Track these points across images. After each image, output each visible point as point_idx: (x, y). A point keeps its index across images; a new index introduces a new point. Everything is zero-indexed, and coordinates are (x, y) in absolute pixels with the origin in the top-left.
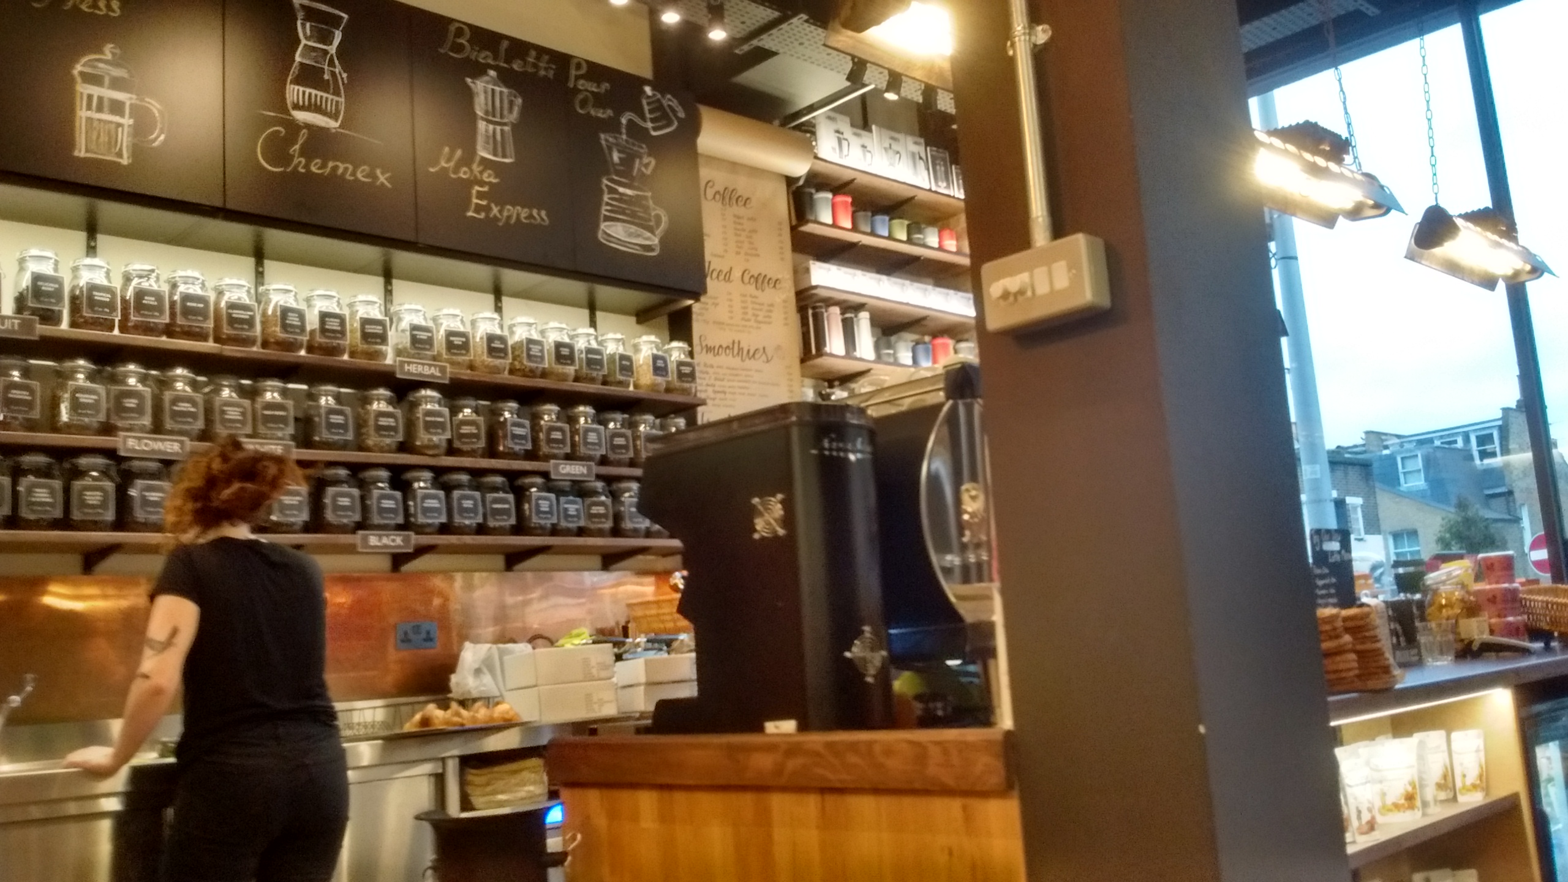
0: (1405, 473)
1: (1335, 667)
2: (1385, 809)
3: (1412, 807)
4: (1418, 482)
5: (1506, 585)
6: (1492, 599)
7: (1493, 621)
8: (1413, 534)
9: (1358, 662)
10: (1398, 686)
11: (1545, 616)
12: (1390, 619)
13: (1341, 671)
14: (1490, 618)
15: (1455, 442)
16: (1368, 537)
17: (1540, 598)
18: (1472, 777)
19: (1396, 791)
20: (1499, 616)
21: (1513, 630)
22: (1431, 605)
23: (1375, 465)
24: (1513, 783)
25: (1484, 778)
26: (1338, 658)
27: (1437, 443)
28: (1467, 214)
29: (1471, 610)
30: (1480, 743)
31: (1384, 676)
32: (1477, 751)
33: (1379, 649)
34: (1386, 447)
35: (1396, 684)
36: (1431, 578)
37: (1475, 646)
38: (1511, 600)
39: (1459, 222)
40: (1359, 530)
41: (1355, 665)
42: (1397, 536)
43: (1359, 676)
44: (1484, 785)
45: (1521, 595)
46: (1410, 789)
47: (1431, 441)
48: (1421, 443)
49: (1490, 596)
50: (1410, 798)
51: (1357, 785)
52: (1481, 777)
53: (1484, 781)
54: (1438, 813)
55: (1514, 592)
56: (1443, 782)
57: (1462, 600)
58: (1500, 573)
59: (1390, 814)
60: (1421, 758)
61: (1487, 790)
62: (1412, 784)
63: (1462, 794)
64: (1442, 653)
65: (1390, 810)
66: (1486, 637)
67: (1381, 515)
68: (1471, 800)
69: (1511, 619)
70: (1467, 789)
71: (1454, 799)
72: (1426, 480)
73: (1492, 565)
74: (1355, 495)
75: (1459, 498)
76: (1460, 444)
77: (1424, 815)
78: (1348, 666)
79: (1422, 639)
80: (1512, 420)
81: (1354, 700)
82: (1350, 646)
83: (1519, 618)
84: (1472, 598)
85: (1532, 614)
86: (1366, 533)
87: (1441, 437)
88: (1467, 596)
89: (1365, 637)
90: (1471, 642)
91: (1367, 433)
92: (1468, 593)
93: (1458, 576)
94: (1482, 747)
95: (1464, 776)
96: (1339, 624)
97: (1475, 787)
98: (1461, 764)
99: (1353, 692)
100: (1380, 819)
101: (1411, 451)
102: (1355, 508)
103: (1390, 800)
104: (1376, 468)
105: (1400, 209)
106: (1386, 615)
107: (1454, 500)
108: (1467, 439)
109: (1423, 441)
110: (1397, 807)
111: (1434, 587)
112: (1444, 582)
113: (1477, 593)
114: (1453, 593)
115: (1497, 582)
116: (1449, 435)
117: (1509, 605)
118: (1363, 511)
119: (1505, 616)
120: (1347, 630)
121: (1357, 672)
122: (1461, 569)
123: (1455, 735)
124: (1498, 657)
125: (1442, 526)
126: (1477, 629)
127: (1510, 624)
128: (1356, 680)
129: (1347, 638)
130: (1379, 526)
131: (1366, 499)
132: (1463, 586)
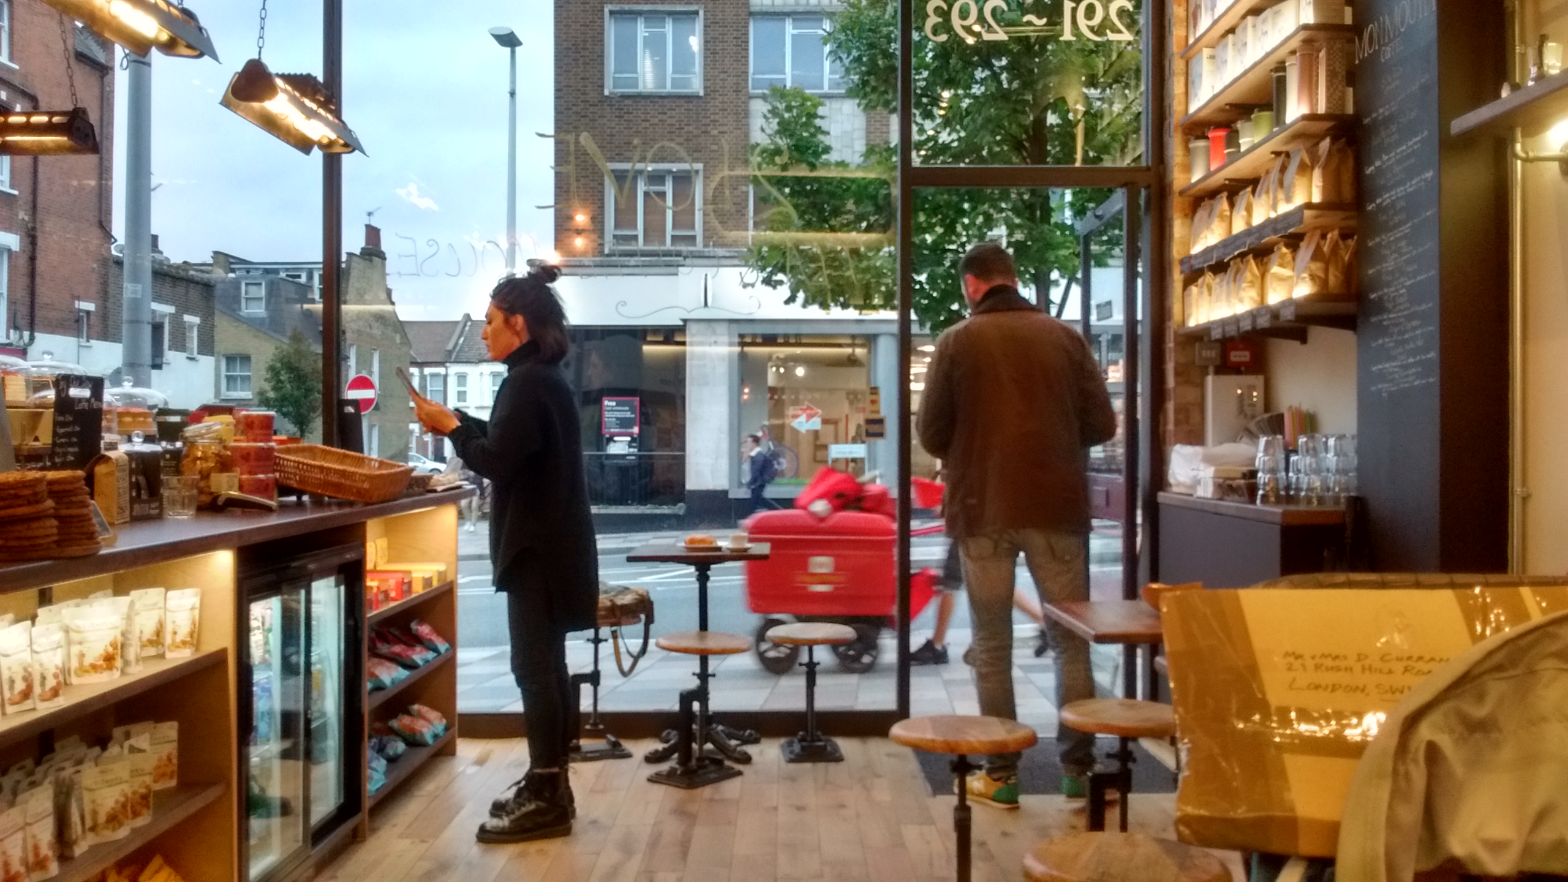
0: (247, 299)
1: (30, 533)
2: (82, 670)
3: (110, 668)
4: (259, 310)
5: (261, 444)
6: (245, 456)
7: (244, 477)
8: (246, 359)
9: (58, 527)
10: (103, 552)
11: (295, 474)
12: (132, 472)
13: (37, 537)
14: (242, 474)
15: (299, 277)
16: (200, 357)
17: (292, 458)
18: (184, 631)
19: (95, 650)
20: (250, 473)
21: (262, 488)
22: (187, 456)
23: (219, 286)
24: (222, 638)
25: (195, 636)
26: (35, 525)
27: (283, 275)
28: (289, 75)
29: (224, 465)
30: (196, 601)
31: (86, 542)
32: (193, 609)
33: (87, 515)
34: (233, 271)
35: (99, 549)
36: (191, 430)
37: (220, 502)
38: (266, 458)
39: (279, 82)
40: (192, 349)
41: (55, 531)
42: (230, 359)
43: (58, 543)
44: (195, 642)
45: (276, 454)
46: (110, 650)
47: (277, 271)
48: (267, 271)
49: (245, 452)
50: (109, 659)
51: (46, 651)
52: (191, 635)
53: (195, 637)
54: (139, 672)
55: (271, 450)
56: (155, 638)
57: (218, 455)
58: (257, 432)
59: (87, 675)
60: (129, 618)
61: (197, 647)
62: (114, 645)
63: (170, 651)
64: (183, 506)
65: (87, 671)
66: (234, 493)
67: (216, 338)
68: (179, 657)
69: (261, 476)
70: (176, 646)
71: (162, 656)
72: (267, 309)
73: (253, 422)
74: (193, 313)
75: (295, 329)
76: (303, 279)
77: (123, 673)
78: (49, 532)
79: (165, 493)
80: (354, 265)
81: (48, 567)
82: (52, 511)
83: (271, 475)
84: (229, 453)
85: (285, 472)
86: (199, 353)
87: (287, 270)
88: (223, 452)
89: (72, 502)
90: (218, 496)
91: (216, 253)
92: (225, 448)
93: (216, 431)
94: (198, 605)
95: (175, 633)
96: (43, 487)
97: (184, 643)
98: (174, 622)
99: (49, 559)
100: (74, 680)
101: (255, 278)
102: (191, 326)
103: (88, 661)
104: (218, 291)
105: (214, 56)
106: (127, 468)
107: (289, 333)
108: (310, 277)
109: (269, 271)
110: (94, 667)
111: (192, 439)
112: (202, 436)
113: (234, 449)
114: (210, 447)
115: (255, 441)
116: (294, 269)
117: (261, 463)
118: (198, 331)
119: (256, 474)
120: (52, 494)
121: (55, 538)
122: (222, 423)
123: (170, 593)
124: (244, 513)
125: (274, 355)
126: (227, 486)
127: (261, 480)
128: (54, 546)
129: (50, 503)
130: (213, 348)
131: (204, 320)
132: (221, 441)
